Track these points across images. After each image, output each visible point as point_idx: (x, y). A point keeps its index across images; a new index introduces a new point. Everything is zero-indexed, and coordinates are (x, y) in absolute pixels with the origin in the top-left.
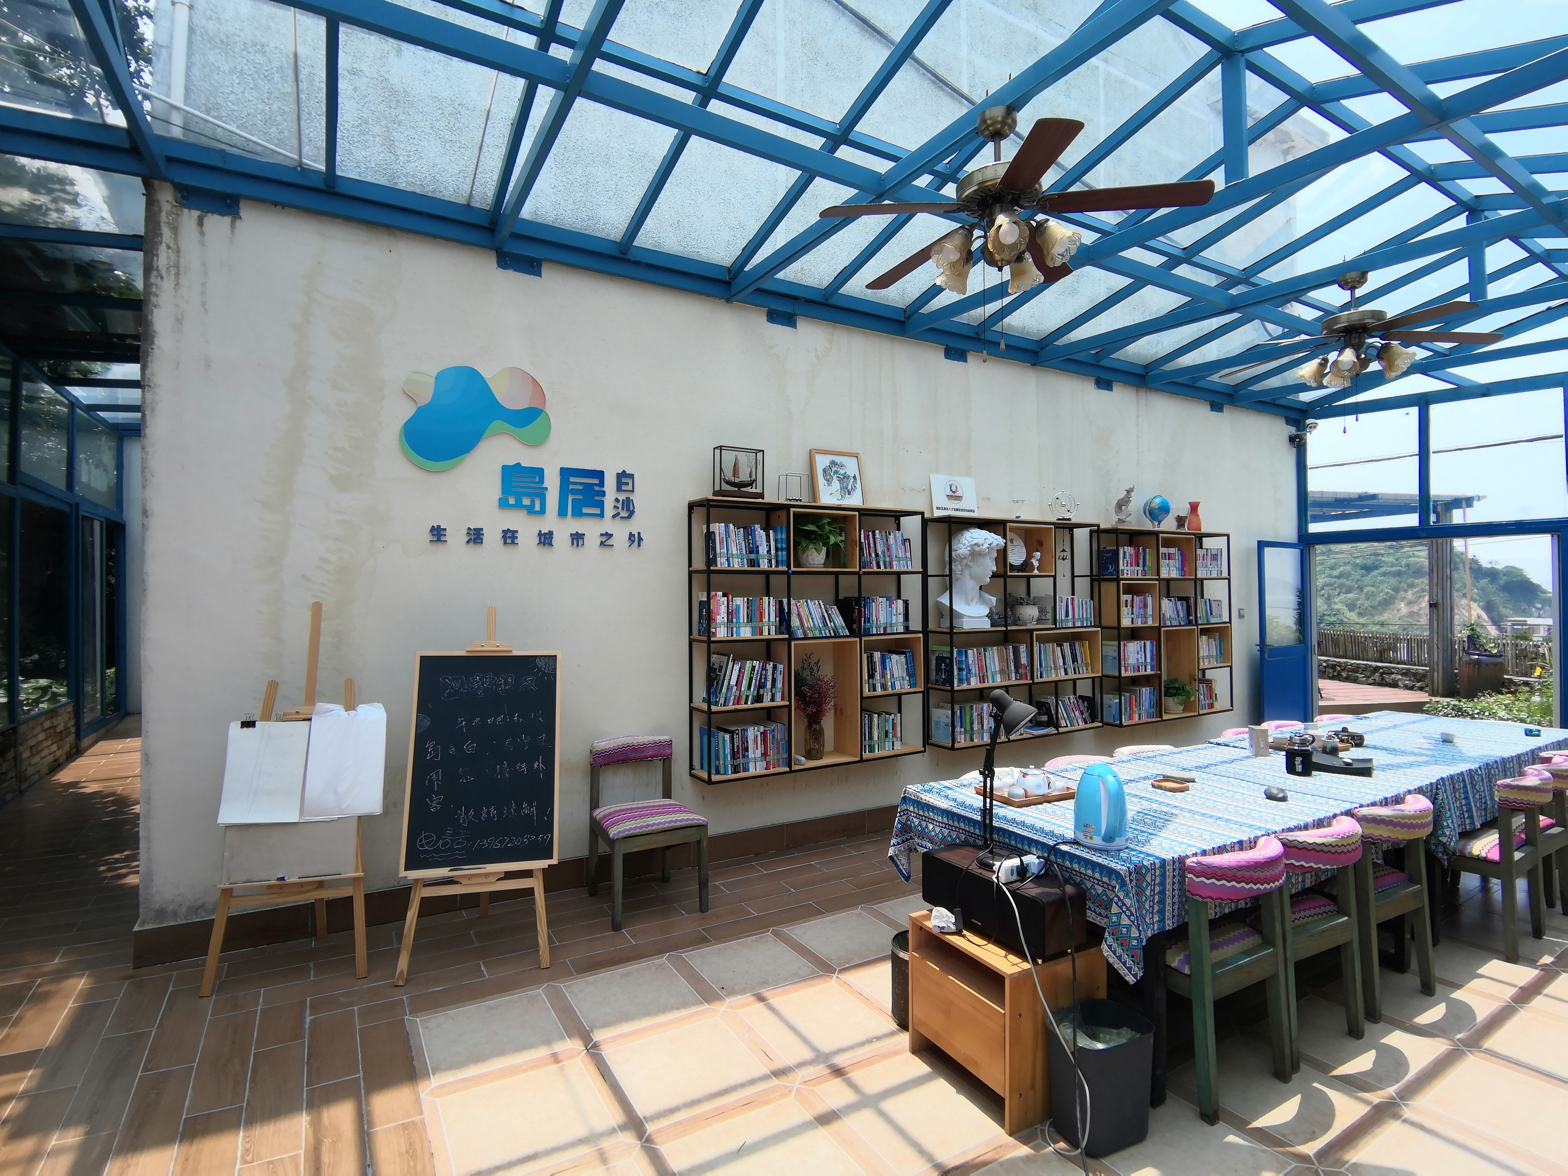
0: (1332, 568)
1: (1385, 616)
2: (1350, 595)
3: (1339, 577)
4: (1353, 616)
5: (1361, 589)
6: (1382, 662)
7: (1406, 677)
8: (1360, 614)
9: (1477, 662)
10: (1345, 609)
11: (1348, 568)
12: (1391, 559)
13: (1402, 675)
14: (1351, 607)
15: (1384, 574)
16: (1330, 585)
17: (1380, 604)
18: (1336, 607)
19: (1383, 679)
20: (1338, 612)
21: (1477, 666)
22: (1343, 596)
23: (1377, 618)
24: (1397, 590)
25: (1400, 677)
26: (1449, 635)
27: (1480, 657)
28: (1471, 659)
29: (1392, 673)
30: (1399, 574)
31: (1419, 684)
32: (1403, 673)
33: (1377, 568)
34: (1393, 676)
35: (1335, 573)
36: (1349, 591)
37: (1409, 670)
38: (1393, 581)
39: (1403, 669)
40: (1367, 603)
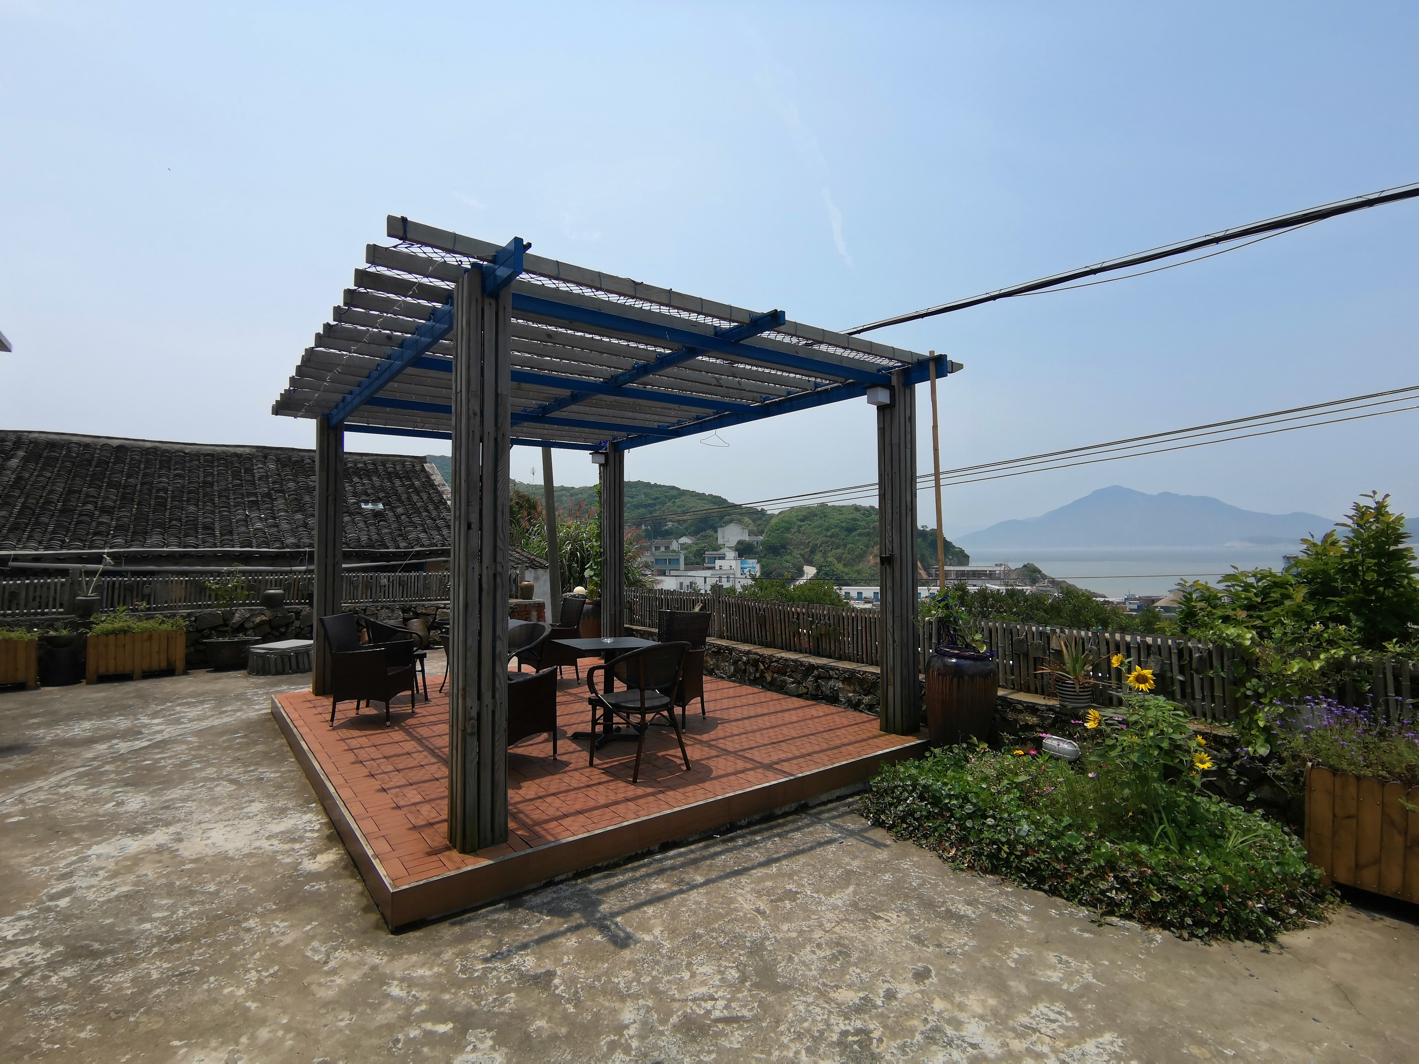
0: (827, 530)
1: (861, 566)
2: (838, 551)
3: (831, 537)
4: (840, 566)
5: (845, 546)
6: (818, 654)
7: (849, 685)
8: (845, 565)
9: (957, 671)
10: (835, 562)
11: (837, 530)
12: (863, 523)
13: (843, 682)
14: (839, 559)
15: (860, 535)
16: (826, 542)
17: (857, 557)
18: (829, 559)
19: (818, 687)
20: (830, 564)
21: (955, 680)
22: (834, 551)
23: (856, 568)
24: (867, 546)
25: (841, 685)
26: (911, 617)
27: (963, 662)
28: (945, 665)
29: (830, 678)
30: (868, 534)
31: (866, 699)
32: (845, 678)
33: (856, 530)
34: (832, 683)
35: (829, 534)
36: (837, 548)
37: (853, 672)
38: (865, 539)
39: (845, 671)
40: (849, 557)
